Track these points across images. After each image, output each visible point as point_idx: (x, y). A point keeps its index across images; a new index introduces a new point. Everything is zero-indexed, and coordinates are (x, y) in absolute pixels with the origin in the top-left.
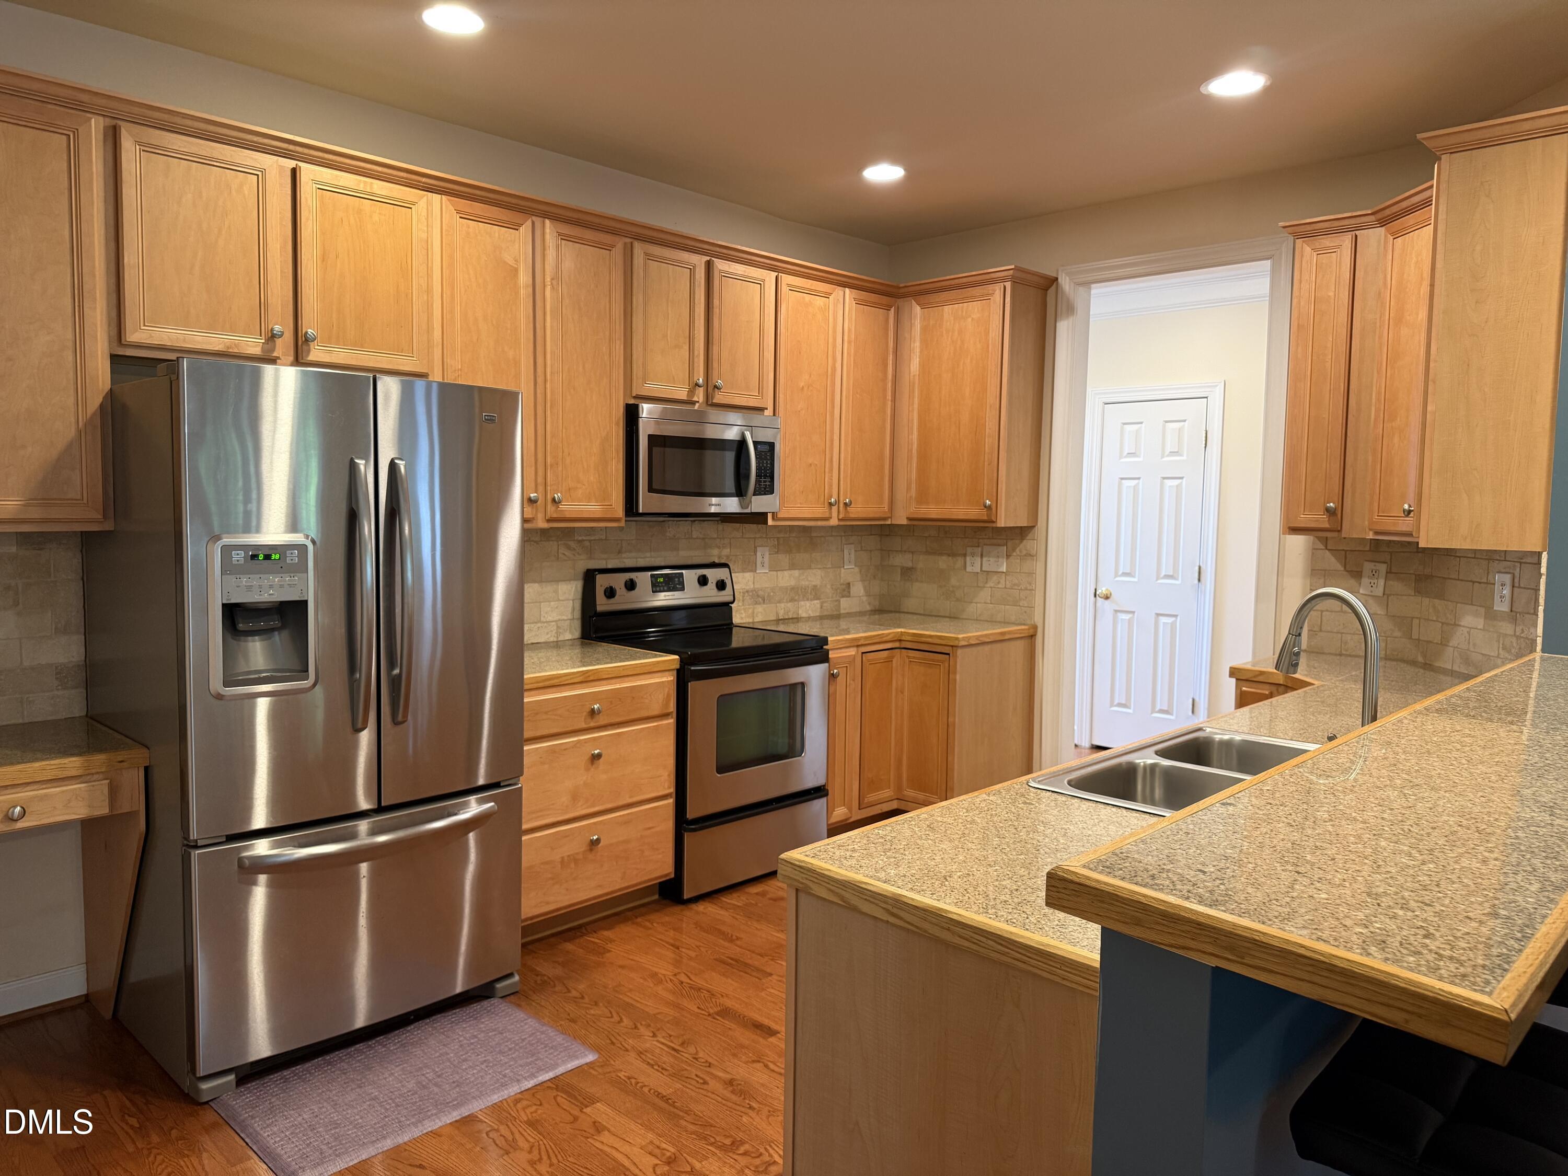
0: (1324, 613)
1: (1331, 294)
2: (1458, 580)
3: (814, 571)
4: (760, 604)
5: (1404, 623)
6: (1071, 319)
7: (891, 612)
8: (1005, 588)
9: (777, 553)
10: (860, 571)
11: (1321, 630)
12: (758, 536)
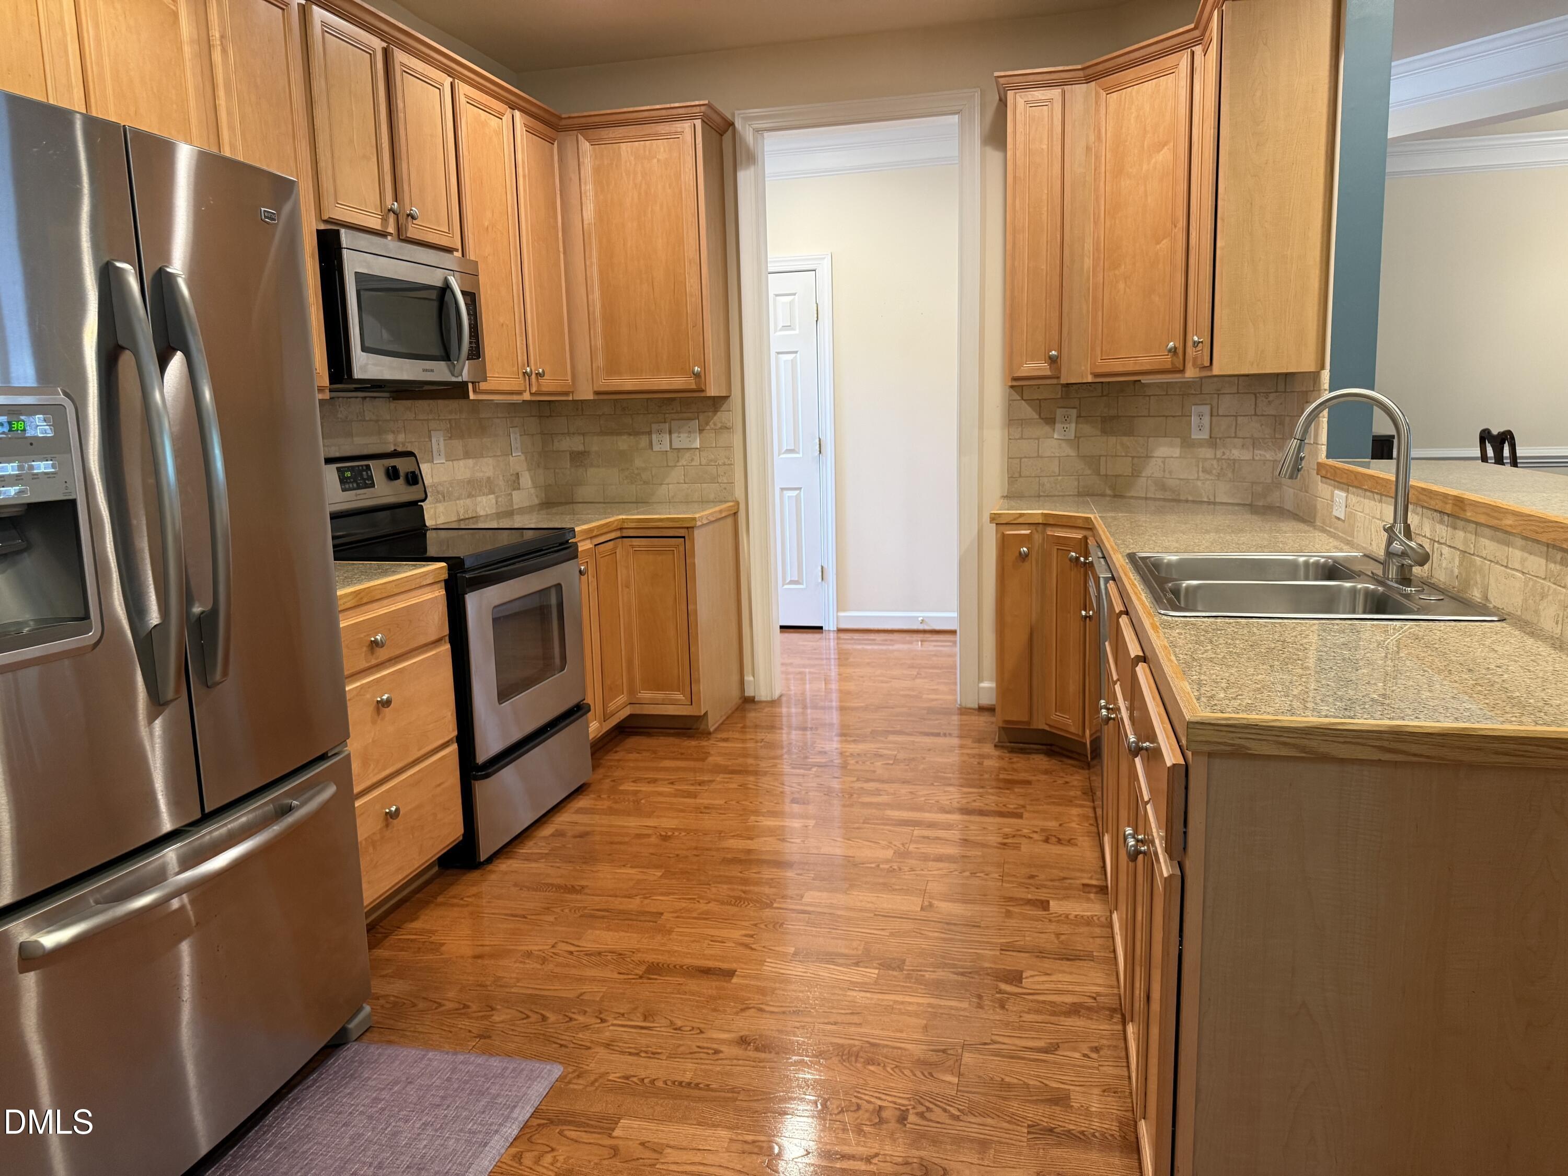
0: (1023, 460)
1: (1045, 147)
2: (1149, 416)
3: (485, 460)
4: (440, 502)
5: (1093, 461)
6: (752, 169)
7: (561, 504)
8: (701, 465)
9: (450, 438)
10: (526, 458)
11: (1020, 476)
12: (430, 417)
